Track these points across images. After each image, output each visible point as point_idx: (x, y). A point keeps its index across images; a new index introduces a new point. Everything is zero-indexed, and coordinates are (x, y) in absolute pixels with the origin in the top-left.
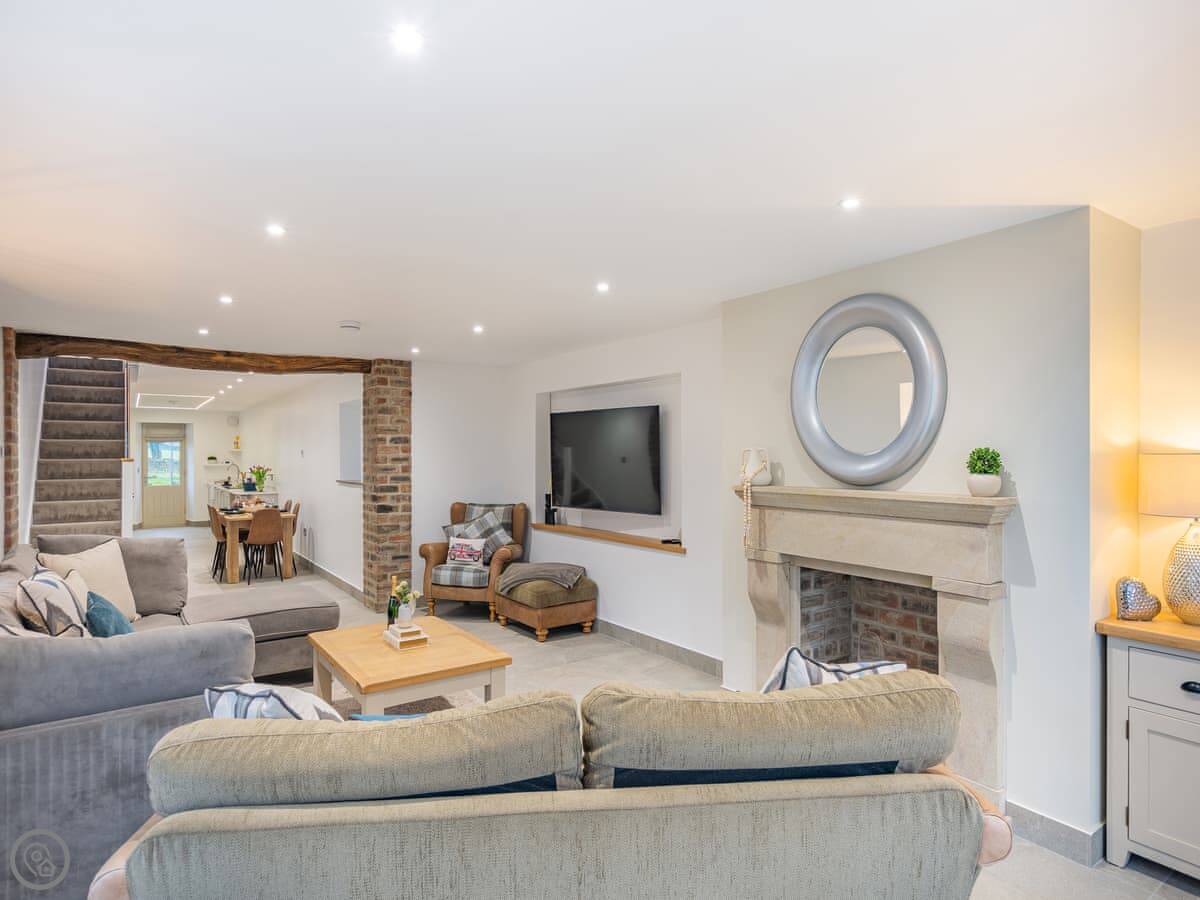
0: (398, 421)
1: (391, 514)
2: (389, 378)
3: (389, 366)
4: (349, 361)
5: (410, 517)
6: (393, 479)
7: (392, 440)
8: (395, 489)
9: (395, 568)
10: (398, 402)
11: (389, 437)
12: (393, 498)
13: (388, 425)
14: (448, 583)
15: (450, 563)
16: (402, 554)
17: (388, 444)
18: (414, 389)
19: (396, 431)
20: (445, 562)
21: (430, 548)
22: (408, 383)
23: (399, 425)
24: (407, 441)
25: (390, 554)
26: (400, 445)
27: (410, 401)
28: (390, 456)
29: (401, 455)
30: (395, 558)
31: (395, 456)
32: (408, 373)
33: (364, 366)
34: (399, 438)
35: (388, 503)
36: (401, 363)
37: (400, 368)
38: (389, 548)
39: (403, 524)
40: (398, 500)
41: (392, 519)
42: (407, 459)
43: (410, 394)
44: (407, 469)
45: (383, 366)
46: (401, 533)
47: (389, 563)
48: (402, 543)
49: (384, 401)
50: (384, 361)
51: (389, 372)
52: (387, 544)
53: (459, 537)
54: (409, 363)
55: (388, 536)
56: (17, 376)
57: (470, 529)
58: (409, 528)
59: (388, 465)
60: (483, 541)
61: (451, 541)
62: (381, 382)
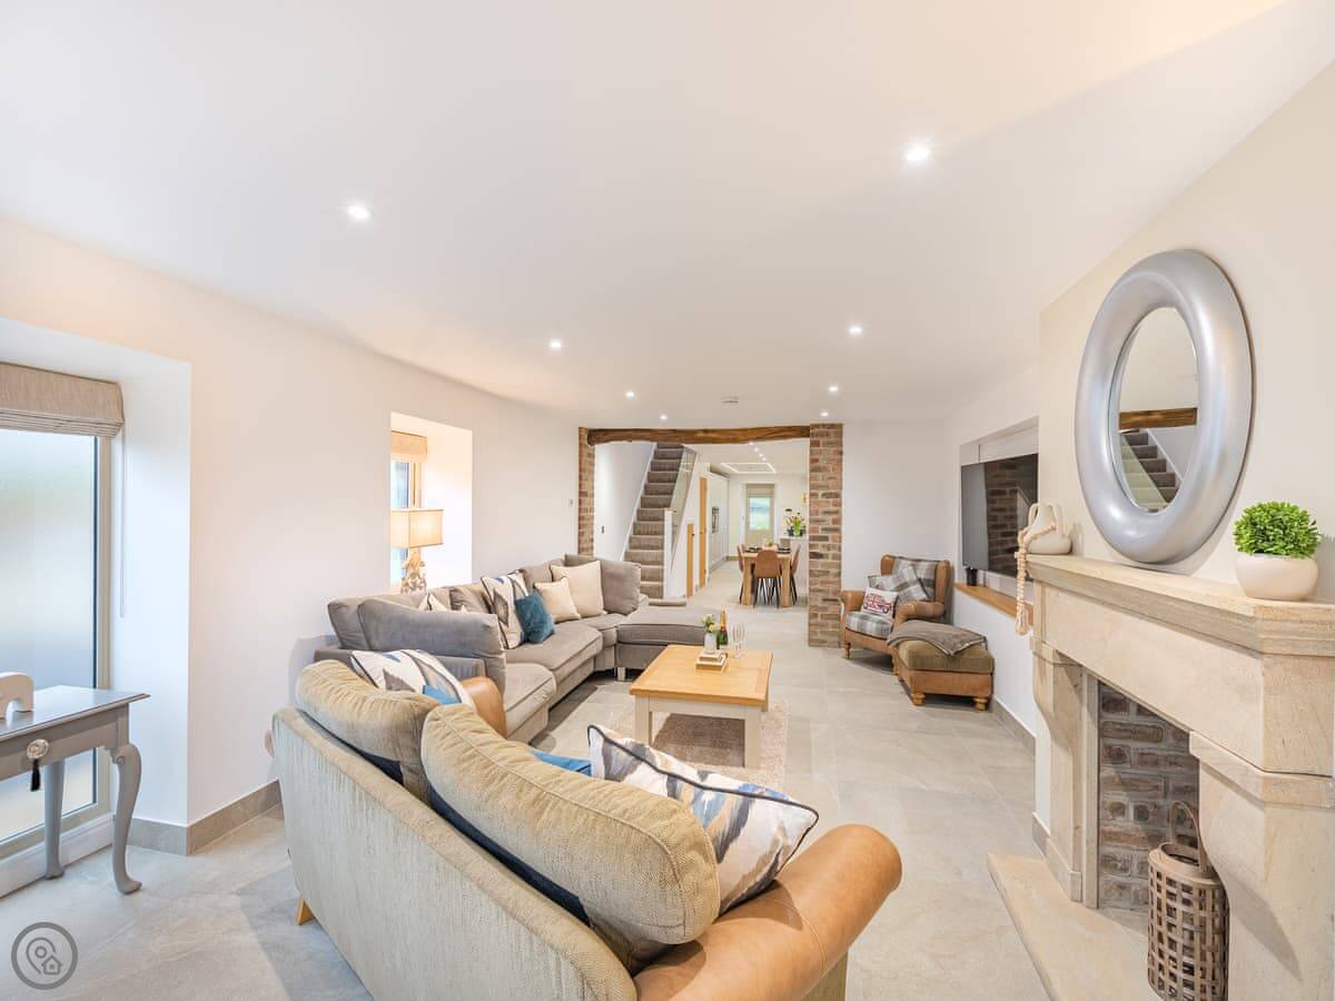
0: (830, 478)
1: (821, 561)
2: (822, 440)
3: (823, 430)
4: (790, 429)
5: (840, 566)
6: (826, 530)
7: (824, 495)
8: (826, 539)
9: (824, 609)
10: (830, 461)
11: (820, 493)
12: (824, 546)
13: (820, 482)
14: (856, 629)
15: (863, 612)
16: (831, 597)
17: (820, 498)
18: (844, 449)
19: (827, 487)
20: (859, 610)
21: (850, 595)
22: (840, 444)
23: (831, 482)
24: (837, 496)
25: (821, 595)
26: (831, 500)
27: (841, 460)
28: (821, 510)
29: (832, 508)
30: (825, 600)
31: (826, 509)
32: (840, 435)
33: (803, 432)
34: (831, 494)
35: (818, 550)
36: (832, 426)
37: (831, 430)
38: (820, 591)
39: (834, 571)
40: (829, 549)
41: (823, 565)
42: (837, 512)
43: (841, 453)
44: (837, 521)
45: (816, 430)
46: (831, 578)
47: (819, 603)
48: (831, 587)
49: (817, 461)
50: (817, 426)
51: (822, 435)
52: (819, 587)
53: (877, 587)
54: (840, 426)
55: (820, 579)
56: (592, 456)
57: (889, 581)
58: (839, 574)
59: (820, 517)
60: (895, 594)
61: (870, 591)
62: (813, 444)
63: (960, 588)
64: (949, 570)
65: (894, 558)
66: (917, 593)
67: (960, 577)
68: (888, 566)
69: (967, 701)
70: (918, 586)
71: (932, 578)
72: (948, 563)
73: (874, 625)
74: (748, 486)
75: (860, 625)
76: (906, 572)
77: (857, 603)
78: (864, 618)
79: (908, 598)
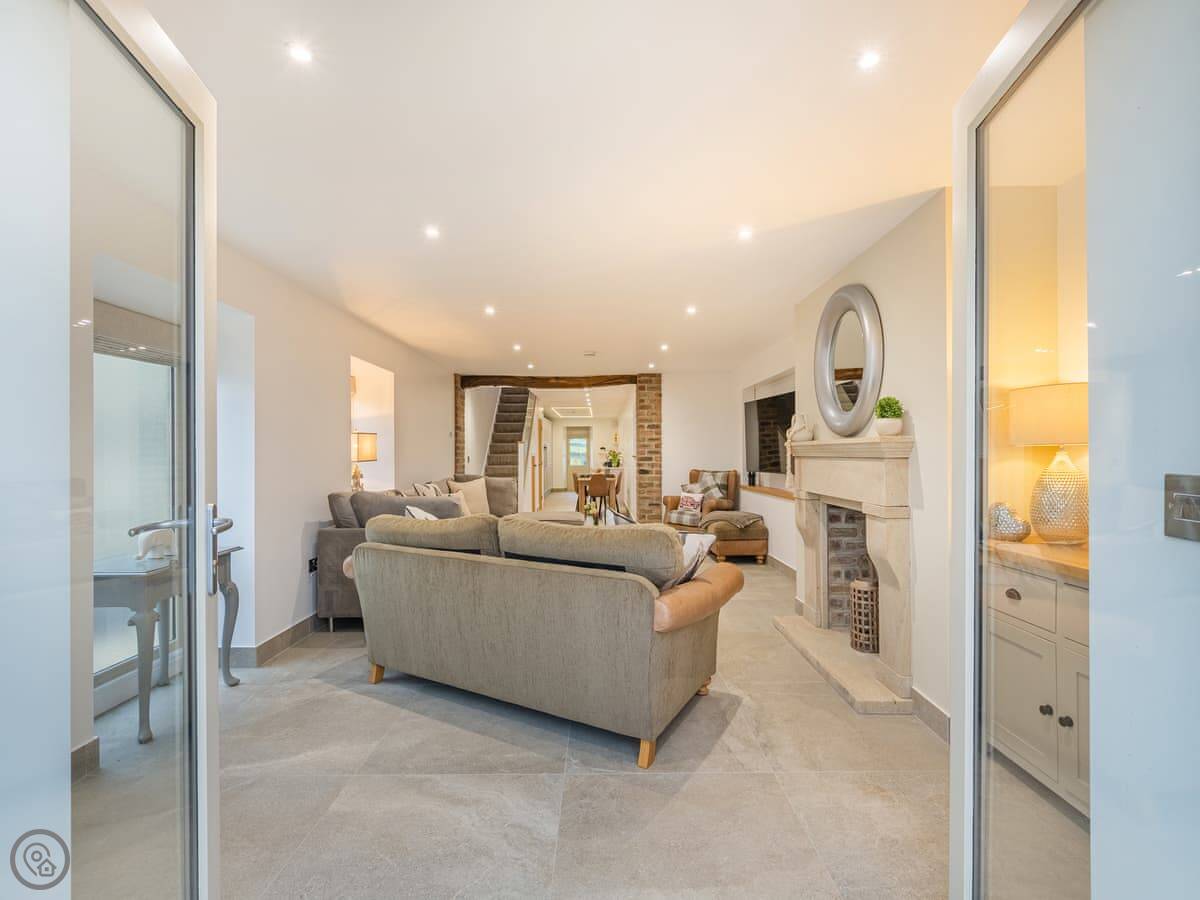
0: (653, 414)
1: (649, 475)
2: (646, 386)
3: (646, 378)
4: (622, 377)
5: (660, 479)
6: (650, 452)
7: (649, 427)
8: (650, 459)
9: (651, 511)
10: (651, 401)
11: (646, 425)
12: (650, 465)
13: (646, 417)
14: (675, 522)
15: (680, 509)
16: (655, 502)
17: (646, 429)
18: (663, 392)
19: (651, 421)
20: (676, 509)
21: (669, 499)
22: (660, 389)
23: (654, 417)
24: (658, 427)
25: (647, 502)
26: (654, 430)
27: (660, 401)
28: (645, 438)
29: (654, 436)
30: (650, 505)
31: (651, 437)
32: (660, 382)
33: (631, 379)
34: (654, 425)
35: (645, 468)
36: (654, 375)
37: (653, 379)
38: (647, 498)
39: (656, 482)
40: (653, 466)
41: (650, 479)
42: (659, 439)
43: (660, 395)
44: (658, 446)
45: (642, 378)
46: (655, 488)
47: (647, 508)
48: (655, 495)
49: (641, 401)
50: (643, 375)
51: (646, 382)
52: (645, 495)
53: (689, 492)
54: (660, 375)
55: (646, 490)
56: (463, 397)
57: (697, 487)
58: (660, 485)
59: (646, 443)
60: (701, 496)
61: (684, 494)
62: (641, 388)
63: (745, 488)
64: (737, 477)
65: (698, 471)
66: (717, 494)
67: (744, 480)
68: (695, 477)
69: (750, 559)
70: (717, 489)
71: (726, 483)
72: (735, 471)
73: (689, 517)
74: (569, 429)
75: (679, 518)
76: (708, 480)
77: (675, 504)
78: (681, 513)
79: (711, 497)
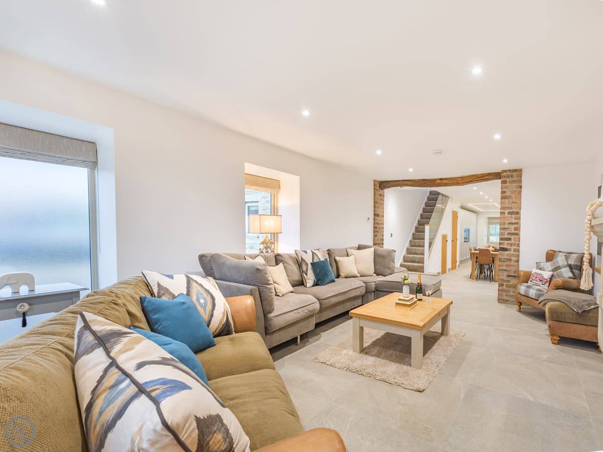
1: (507, 252)
2: (508, 180)
3: (508, 173)
4: (489, 174)
5: (518, 256)
6: (508, 234)
8: (510, 239)
9: (508, 281)
10: (513, 192)
11: (507, 211)
12: (508, 244)
13: (507, 205)
16: (512, 274)
17: (508, 215)
18: (523, 184)
19: (511, 208)
20: (527, 282)
21: (522, 273)
22: (520, 181)
23: (513, 205)
24: (518, 213)
25: (506, 273)
26: (513, 216)
27: (520, 192)
28: (507, 222)
29: (514, 221)
30: (508, 276)
31: (510, 221)
32: (520, 176)
33: (497, 176)
34: (513, 212)
35: (505, 246)
36: (515, 171)
37: (515, 173)
38: (505, 270)
39: (514, 258)
40: (511, 245)
41: (508, 255)
42: (517, 223)
43: (521, 187)
44: (518, 229)
45: (505, 174)
49: (505, 192)
50: (505, 171)
51: (508, 176)
52: (504, 268)
53: (540, 269)
54: (521, 170)
55: (505, 264)
56: (382, 195)
57: (549, 266)
58: (518, 261)
59: (506, 226)
60: (552, 273)
61: (535, 271)
62: (504, 182)
65: (555, 252)
66: (566, 273)
68: (550, 256)
70: (568, 269)
71: (578, 264)
73: (535, 292)
74: (489, 218)
75: (526, 291)
76: (560, 260)
77: (527, 278)
78: (529, 287)
79: (559, 276)
